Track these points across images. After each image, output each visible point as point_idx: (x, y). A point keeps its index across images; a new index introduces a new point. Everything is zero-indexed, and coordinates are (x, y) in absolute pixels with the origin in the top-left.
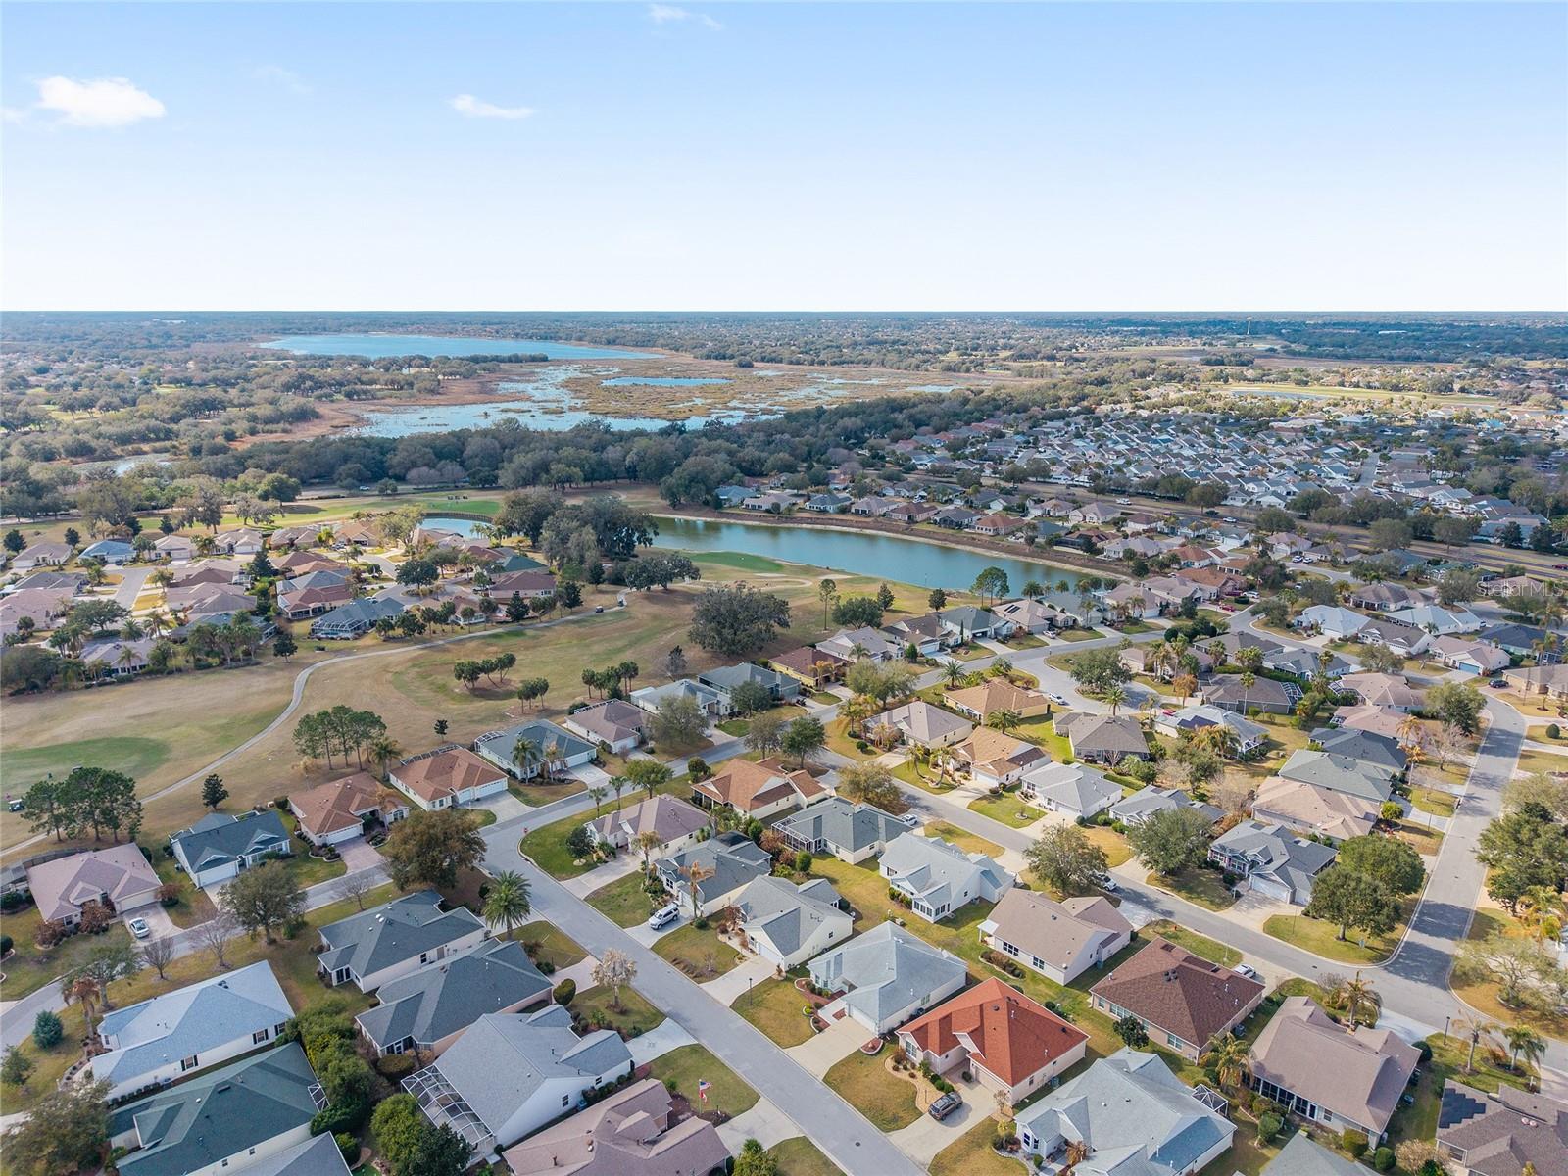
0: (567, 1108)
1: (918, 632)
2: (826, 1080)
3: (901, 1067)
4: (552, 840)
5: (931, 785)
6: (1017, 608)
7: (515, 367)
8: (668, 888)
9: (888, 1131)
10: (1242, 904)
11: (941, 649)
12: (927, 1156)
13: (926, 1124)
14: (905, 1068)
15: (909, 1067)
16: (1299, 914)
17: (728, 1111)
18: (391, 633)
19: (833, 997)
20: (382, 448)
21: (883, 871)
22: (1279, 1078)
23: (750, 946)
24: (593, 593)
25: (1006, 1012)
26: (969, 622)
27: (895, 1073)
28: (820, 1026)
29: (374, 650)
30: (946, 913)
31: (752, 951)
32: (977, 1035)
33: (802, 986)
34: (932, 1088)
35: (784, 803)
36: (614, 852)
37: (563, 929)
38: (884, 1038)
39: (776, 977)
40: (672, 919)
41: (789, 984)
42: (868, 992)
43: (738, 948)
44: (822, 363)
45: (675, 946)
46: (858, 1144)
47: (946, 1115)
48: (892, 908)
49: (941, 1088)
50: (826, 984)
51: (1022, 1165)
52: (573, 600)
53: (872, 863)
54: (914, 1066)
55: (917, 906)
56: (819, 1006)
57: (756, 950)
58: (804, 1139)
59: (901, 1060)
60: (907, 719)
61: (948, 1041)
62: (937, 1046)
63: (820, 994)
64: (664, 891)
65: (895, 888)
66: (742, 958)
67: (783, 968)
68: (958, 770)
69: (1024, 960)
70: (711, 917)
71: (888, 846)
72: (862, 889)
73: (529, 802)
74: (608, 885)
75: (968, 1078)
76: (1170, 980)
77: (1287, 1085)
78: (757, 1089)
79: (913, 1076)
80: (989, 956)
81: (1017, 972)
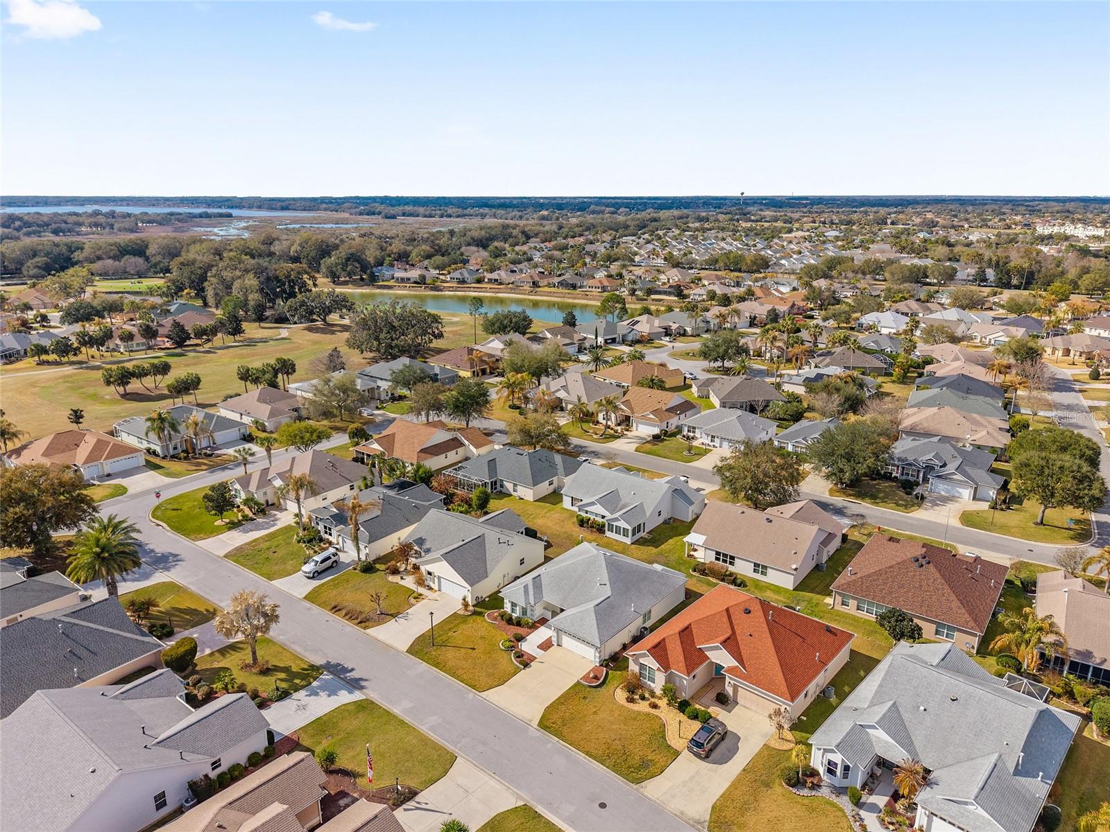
0: (165, 811)
1: (559, 337)
2: (544, 724)
3: (636, 697)
4: (190, 504)
5: (595, 436)
6: (638, 322)
7: (205, 221)
8: (327, 536)
9: (638, 781)
10: (927, 504)
11: (580, 351)
12: (700, 808)
13: (687, 766)
14: (643, 698)
15: (647, 695)
16: (987, 508)
17: (413, 783)
18: (44, 357)
19: (534, 626)
20: (70, 247)
21: (566, 503)
22: (1088, 654)
23: (426, 583)
24: (256, 329)
25: (761, 613)
26: (601, 331)
27: (630, 706)
28: (525, 661)
29: (24, 372)
30: (642, 534)
31: (430, 589)
32: (731, 644)
33: (495, 619)
34: (683, 717)
35: (452, 457)
36: (263, 509)
37: (193, 588)
38: (607, 666)
39: (462, 612)
40: (331, 566)
41: (478, 618)
42: (581, 614)
43: (413, 587)
44: (450, 216)
45: (335, 592)
46: (603, 806)
47: (711, 750)
48: (582, 533)
49: (695, 717)
50: (524, 612)
51: (833, 805)
52: (237, 331)
53: (555, 497)
54: (653, 694)
55: (611, 529)
56: (520, 639)
57: (435, 587)
58: (526, 809)
59: (635, 688)
60: (565, 387)
61: (694, 657)
62: (682, 664)
63: (519, 624)
64: (321, 540)
65: (584, 515)
66: (419, 597)
67: (469, 600)
68: (619, 425)
69: (743, 568)
70: (379, 560)
71: (568, 480)
72: (545, 520)
73: (169, 475)
74: (255, 541)
75: (722, 700)
76: (922, 566)
77: (1098, 661)
78: (451, 747)
79: (655, 706)
80: (702, 570)
81: (739, 581)
